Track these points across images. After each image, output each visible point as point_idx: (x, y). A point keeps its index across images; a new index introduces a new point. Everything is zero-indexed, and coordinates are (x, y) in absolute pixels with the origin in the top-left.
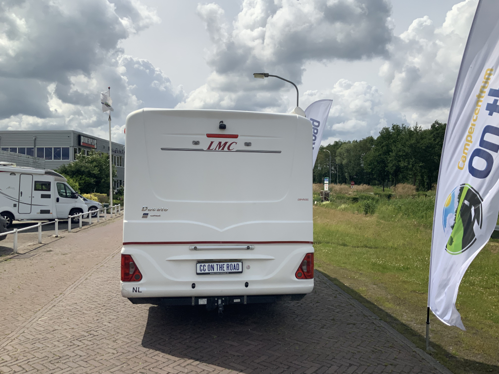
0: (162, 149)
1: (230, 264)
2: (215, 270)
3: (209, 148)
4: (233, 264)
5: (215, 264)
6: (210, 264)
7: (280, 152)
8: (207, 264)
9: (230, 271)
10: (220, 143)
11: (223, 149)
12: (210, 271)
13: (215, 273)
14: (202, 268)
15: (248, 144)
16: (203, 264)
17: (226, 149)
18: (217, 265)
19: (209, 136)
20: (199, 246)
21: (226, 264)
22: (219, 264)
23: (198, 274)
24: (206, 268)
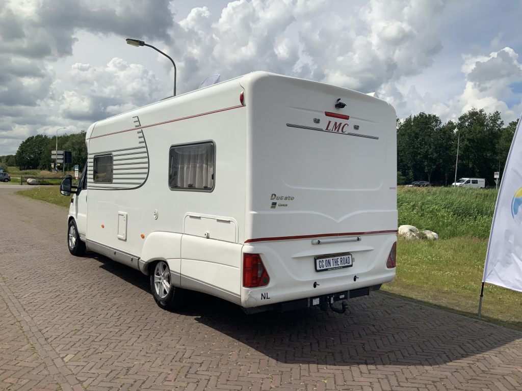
0: (288, 125)
1: (342, 257)
2: (332, 266)
3: (327, 129)
4: (345, 257)
5: (331, 259)
6: (327, 259)
7: (377, 139)
8: (324, 260)
9: (343, 265)
10: (336, 123)
11: (338, 131)
12: (328, 267)
13: (332, 269)
14: (321, 264)
15: (356, 127)
16: (321, 260)
17: (340, 131)
18: (333, 259)
19: (328, 114)
20: (322, 240)
21: (339, 258)
22: (334, 258)
23: (317, 271)
24: (324, 264)
